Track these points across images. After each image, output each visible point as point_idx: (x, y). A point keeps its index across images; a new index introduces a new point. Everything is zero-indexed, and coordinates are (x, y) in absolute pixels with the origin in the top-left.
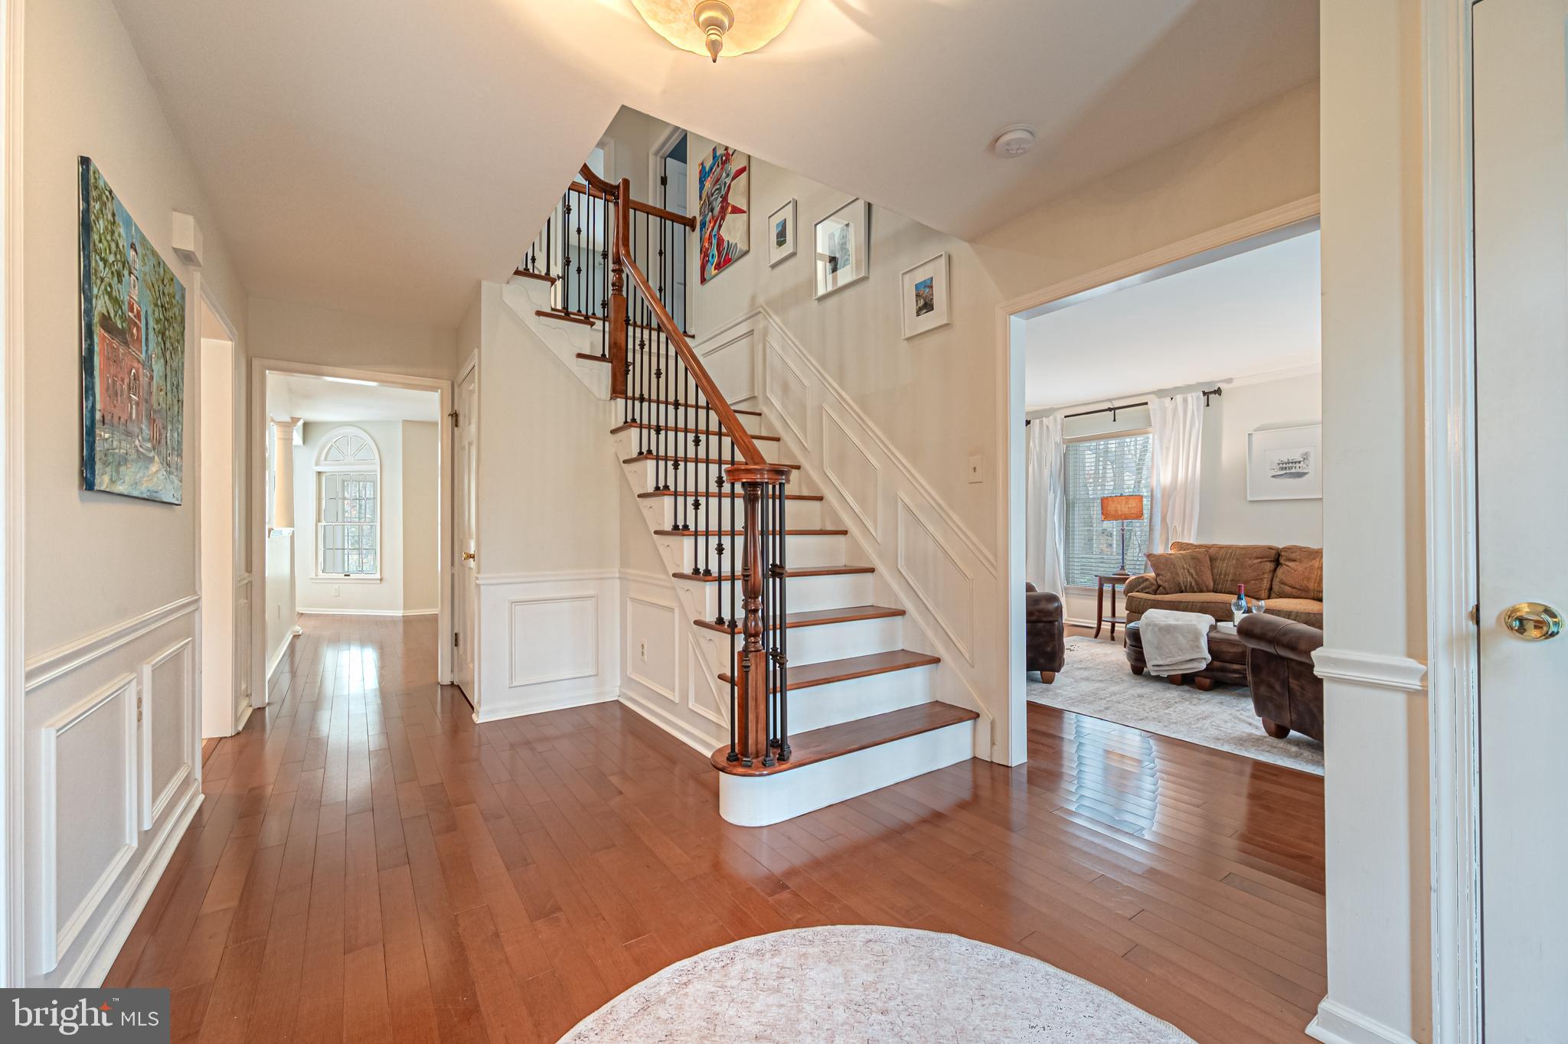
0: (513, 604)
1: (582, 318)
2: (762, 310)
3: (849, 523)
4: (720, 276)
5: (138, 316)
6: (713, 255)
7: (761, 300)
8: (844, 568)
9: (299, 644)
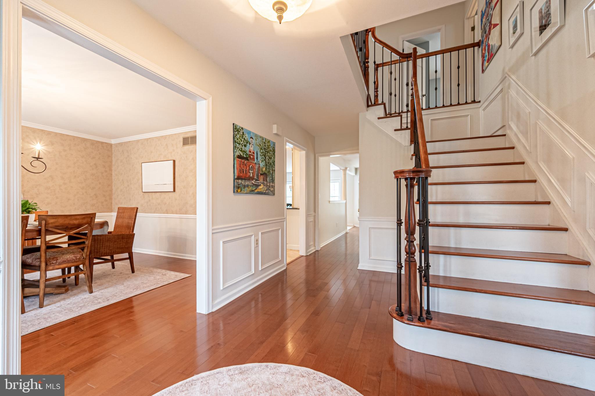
0: (370, 229)
1: (397, 114)
2: (507, 76)
3: (552, 197)
4: (490, 65)
5: (253, 153)
6: (486, 56)
7: (507, 70)
8: (548, 227)
9: (348, 235)
